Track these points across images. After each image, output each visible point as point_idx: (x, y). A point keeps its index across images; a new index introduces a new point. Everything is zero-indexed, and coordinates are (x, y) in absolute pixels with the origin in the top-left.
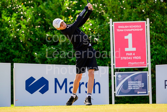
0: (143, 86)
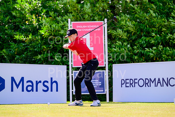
0: (100, 85)
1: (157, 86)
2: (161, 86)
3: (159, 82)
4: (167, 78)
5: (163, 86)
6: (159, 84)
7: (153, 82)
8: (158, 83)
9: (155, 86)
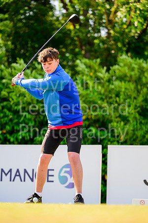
1: (13, 181)
2: (21, 181)
3: (18, 174)
4: (33, 170)
5: (24, 181)
6: (18, 178)
7: (6, 175)
8: (16, 175)
9: (11, 181)
